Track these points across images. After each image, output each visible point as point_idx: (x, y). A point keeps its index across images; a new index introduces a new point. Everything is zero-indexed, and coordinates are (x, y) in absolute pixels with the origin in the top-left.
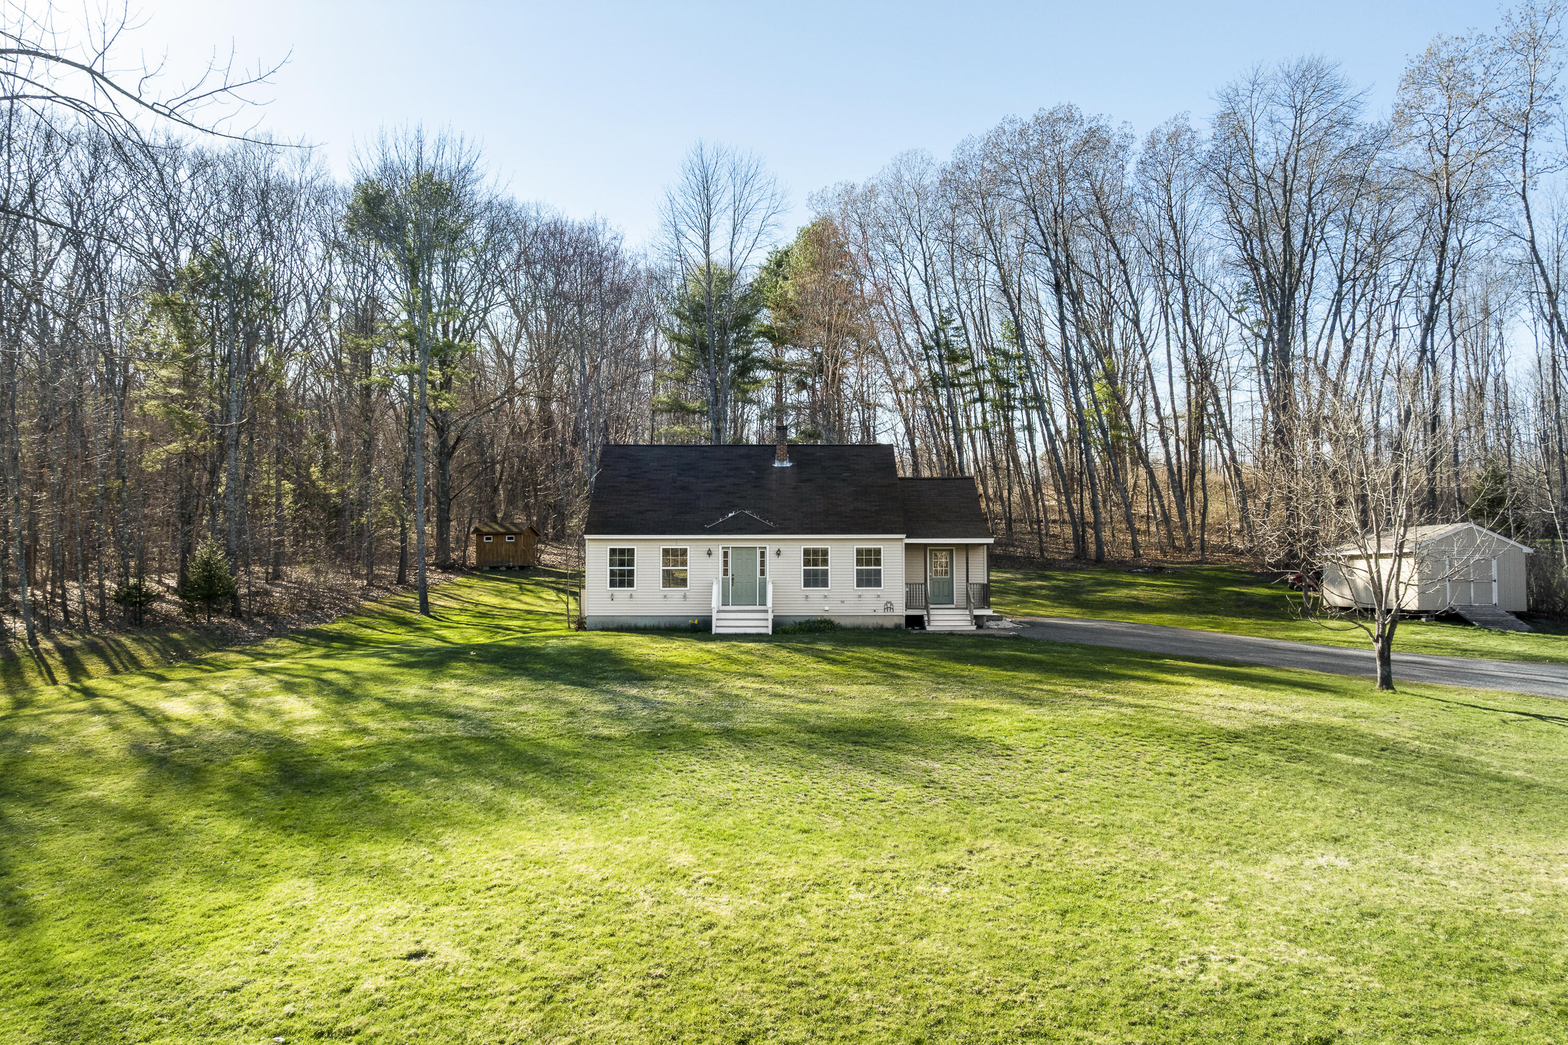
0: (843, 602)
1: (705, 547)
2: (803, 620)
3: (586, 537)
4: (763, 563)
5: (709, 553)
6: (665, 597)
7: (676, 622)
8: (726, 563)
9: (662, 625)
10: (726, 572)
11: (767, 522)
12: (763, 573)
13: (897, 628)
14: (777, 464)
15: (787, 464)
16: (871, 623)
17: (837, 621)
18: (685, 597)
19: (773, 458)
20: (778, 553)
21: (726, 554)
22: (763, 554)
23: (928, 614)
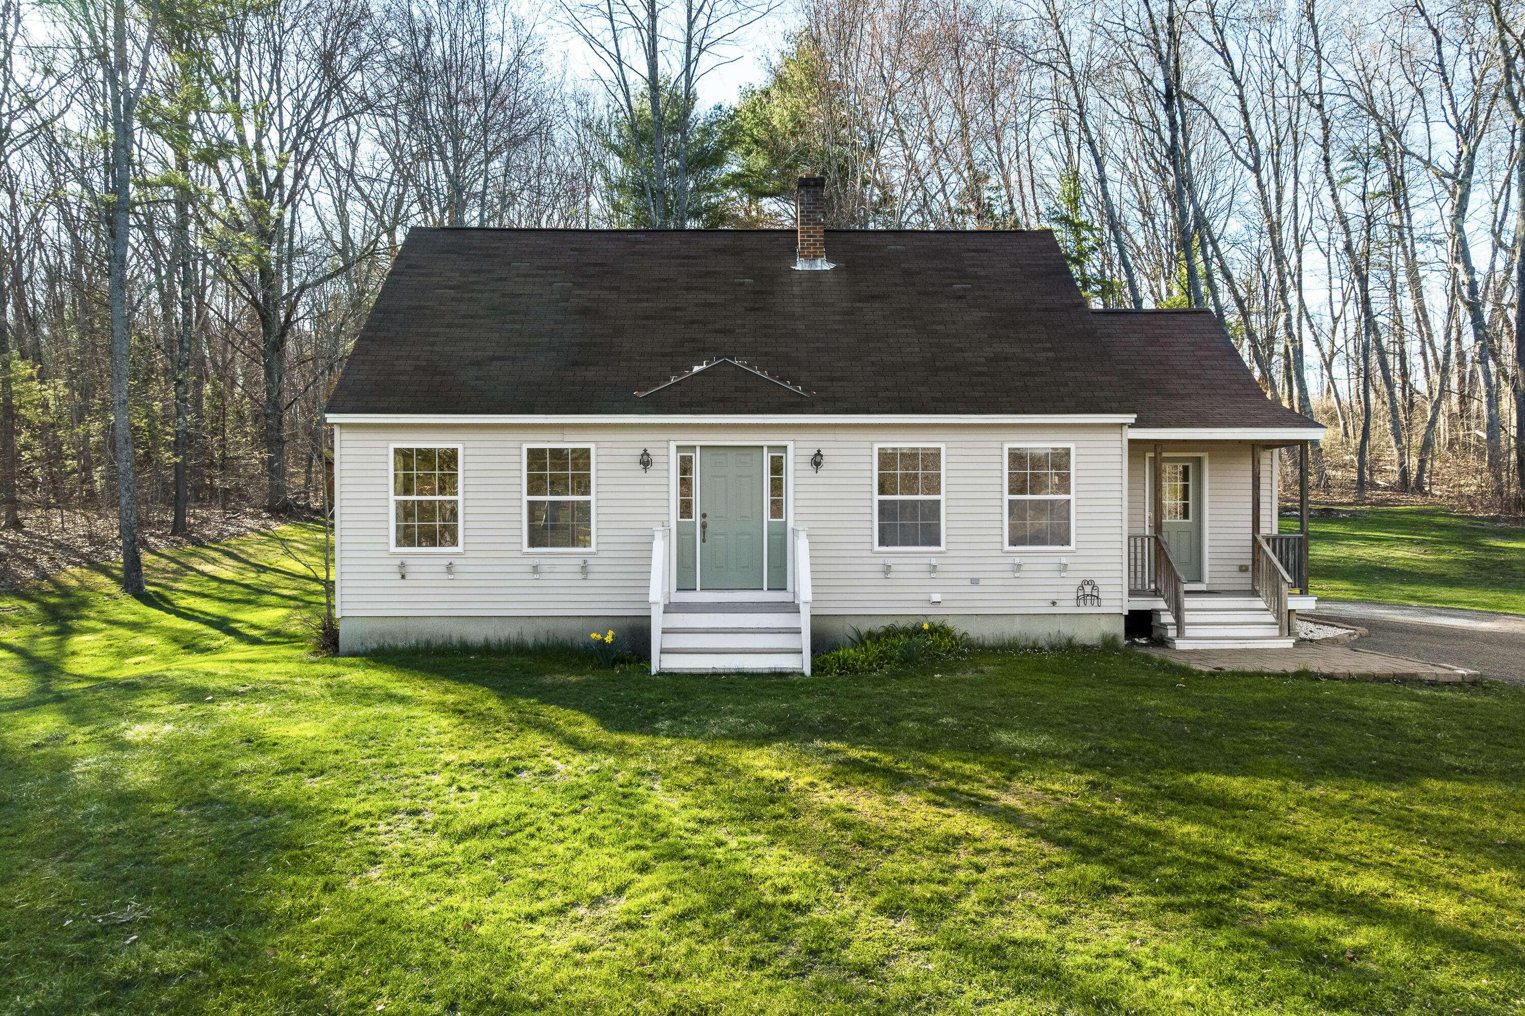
0: (975, 582)
1: (634, 444)
2: (877, 626)
3: (331, 418)
4: (777, 487)
5: (646, 462)
6: (536, 569)
7: (564, 631)
8: (685, 483)
9: (530, 641)
10: (686, 509)
11: (788, 385)
12: (777, 508)
13: (1109, 645)
14: (799, 267)
15: (823, 265)
16: (1042, 631)
17: (959, 628)
18: (584, 569)
19: (792, 253)
20: (817, 461)
21: (685, 467)
22: (777, 467)
23: (1178, 611)
